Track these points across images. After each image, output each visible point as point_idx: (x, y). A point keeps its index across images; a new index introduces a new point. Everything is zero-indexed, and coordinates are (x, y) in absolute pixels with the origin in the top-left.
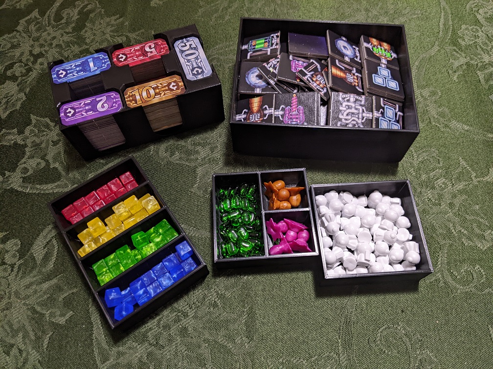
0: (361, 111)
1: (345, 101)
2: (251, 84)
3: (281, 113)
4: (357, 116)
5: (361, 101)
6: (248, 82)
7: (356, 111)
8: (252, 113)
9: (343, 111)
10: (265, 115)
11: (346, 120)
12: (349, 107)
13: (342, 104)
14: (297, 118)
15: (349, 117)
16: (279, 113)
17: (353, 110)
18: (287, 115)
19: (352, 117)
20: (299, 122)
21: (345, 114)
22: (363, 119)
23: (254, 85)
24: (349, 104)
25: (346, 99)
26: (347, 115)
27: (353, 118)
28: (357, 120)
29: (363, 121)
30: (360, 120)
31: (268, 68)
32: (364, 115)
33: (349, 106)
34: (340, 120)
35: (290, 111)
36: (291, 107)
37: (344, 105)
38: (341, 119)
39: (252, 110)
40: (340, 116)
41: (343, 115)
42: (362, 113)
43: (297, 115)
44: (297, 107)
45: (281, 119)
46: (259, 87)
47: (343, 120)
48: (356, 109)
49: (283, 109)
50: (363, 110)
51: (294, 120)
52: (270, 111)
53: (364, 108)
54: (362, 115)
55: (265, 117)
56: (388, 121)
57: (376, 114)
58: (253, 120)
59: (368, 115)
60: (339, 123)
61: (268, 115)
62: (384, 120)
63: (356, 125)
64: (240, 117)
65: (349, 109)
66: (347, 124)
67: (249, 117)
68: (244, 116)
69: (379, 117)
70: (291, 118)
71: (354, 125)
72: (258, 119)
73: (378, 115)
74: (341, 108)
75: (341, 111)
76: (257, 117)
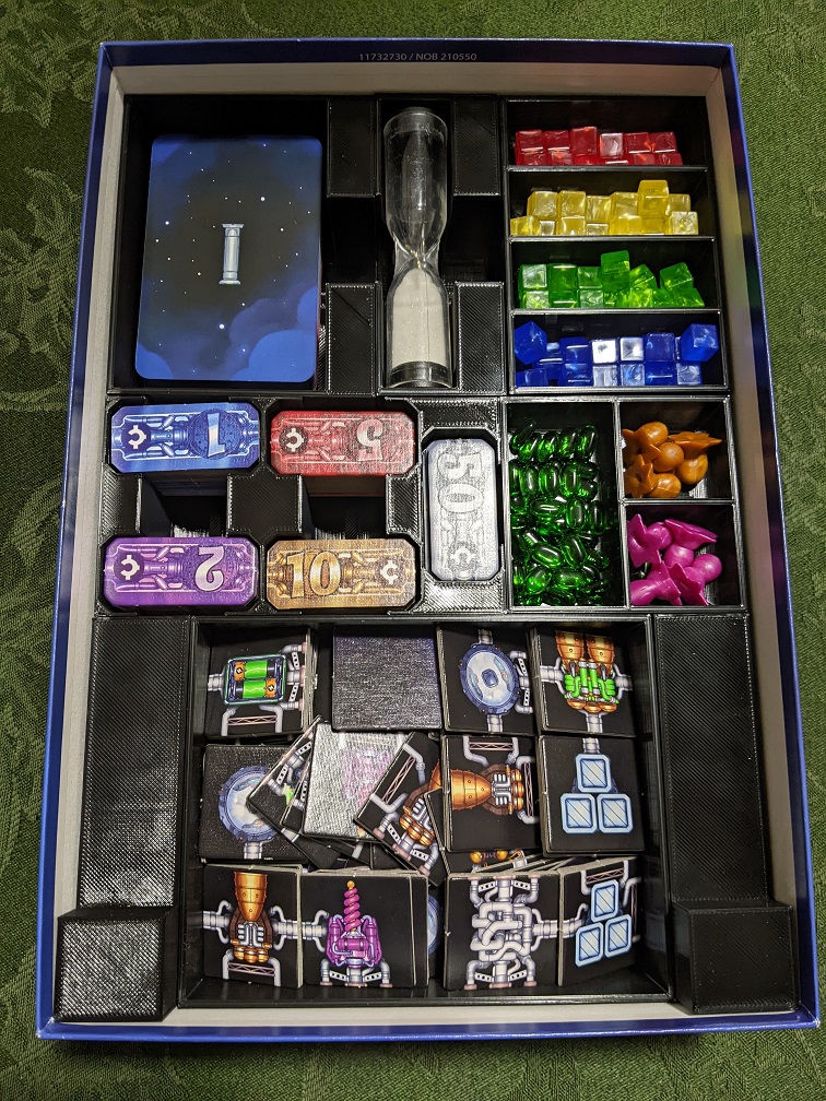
0: (528, 922)
1: (485, 902)
2: (233, 828)
3: (319, 931)
4: (517, 937)
5: (528, 893)
6: (225, 821)
7: (515, 925)
8: (242, 917)
9: (481, 931)
10: (277, 938)
11: (490, 952)
12: (497, 916)
13: (477, 911)
14: (362, 949)
15: (498, 944)
16: (315, 931)
17: (508, 924)
18: (335, 939)
19: (505, 941)
20: (366, 959)
21: (488, 935)
22: (532, 944)
23: (242, 833)
24: (496, 906)
25: (488, 896)
26: (493, 939)
27: (509, 945)
28: (517, 947)
29: (534, 948)
30: (527, 945)
31: (278, 791)
32: (537, 930)
33: (495, 913)
34: (475, 955)
35: (343, 927)
36: (344, 916)
37: (483, 912)
38: (477, 952)
39: (243, 909)
40: (475, 946)
41: (480, 940)
42: (531, 927)
43: (361, 939)
44: (360, 918)
45: (321, 949)
46: (255, 839)
47: (483, 956)
48: (516, 918)
49: (323, 922)
50: (534, 917)
51: (355, 954)
52: (290, 929)
53: (535, 911)
54: (532, 933)
55: (278, 943)
56: (601, 926)
57: (567, 928)
58: (246, 943)
59: (547, 929)
60: (472, 966)
61: (286, 939)
62: (590, 931)
63: (517, 961)
64: (213, 921)
65: (497, 920)
66: (492, 965)
67: (237, 929)
68: (222, 922)
69: (575, 932)
70: (346, 949)
71: (511, 964)
72: (259, 942)
73: (572, 928)
74: (476, 923)
75: (477, 929)
76: (257, 936)
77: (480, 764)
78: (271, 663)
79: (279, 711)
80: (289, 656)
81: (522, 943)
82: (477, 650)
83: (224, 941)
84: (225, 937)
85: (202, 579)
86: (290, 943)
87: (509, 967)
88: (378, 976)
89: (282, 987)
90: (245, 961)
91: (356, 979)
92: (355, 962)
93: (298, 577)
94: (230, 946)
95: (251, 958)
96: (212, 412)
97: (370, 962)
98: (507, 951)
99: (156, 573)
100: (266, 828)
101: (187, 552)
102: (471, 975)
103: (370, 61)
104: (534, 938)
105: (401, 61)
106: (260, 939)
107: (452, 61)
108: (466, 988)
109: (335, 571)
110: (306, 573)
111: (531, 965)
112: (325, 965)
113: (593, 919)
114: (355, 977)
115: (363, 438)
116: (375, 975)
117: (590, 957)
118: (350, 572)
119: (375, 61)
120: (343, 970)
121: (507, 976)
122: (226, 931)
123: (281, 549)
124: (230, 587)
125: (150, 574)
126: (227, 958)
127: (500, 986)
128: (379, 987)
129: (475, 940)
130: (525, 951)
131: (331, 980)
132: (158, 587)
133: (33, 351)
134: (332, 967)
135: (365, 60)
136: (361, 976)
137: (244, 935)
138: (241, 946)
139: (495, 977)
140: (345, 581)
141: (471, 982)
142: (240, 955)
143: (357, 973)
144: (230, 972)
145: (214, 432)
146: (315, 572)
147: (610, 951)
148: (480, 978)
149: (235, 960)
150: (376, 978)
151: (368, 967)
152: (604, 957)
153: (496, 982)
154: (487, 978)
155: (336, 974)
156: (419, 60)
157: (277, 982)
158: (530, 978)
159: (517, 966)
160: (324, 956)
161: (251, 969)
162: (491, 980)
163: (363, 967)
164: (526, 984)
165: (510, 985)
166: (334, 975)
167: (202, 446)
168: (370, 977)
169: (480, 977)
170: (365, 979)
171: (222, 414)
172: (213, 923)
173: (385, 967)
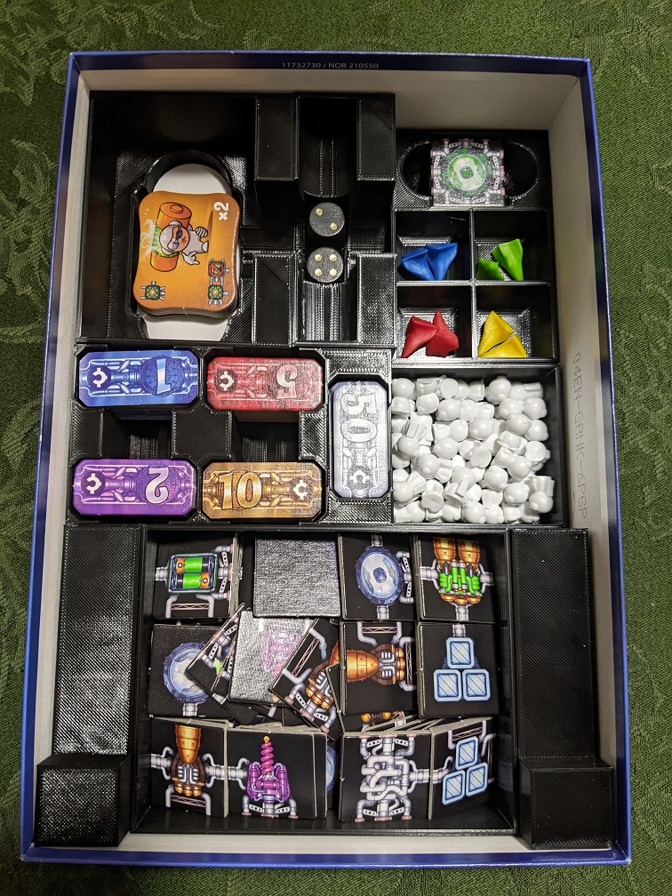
0: (406, 770)
1: (372, 755)
2: (174, 691)
3: (242, 774)
4: (397, 782)
5: (406, 748)
6: (168, 686)
7: (395, 773)
8: (181, 760)
9: (369, 778)
10: (208, 778)
11: (375, 794)
12: (382, 766)
13: (366, 762)
14: (274, 789)
15: (382, 788)
16: (238, 774)
17: (390, 772)
18: (254, 780)
19: (387, 785)
20: (278, 796)
21: (374, 780)
22: (409, 787)
23: (181, 696)
24: (381, 759)
25: (375, 750)
26: (378, 783)
27: (390, 788)
28: (397, 789)
29: (410, 790)
30: (405, 788)
31: (210, 664)
32: (413, 776)
33: (380, 764)
34: (364, 796)
35: (260, 772)
36: (261, 763)
37: (371, 763)
38: (365, 794)
39: (182, 753)
40: (363, 789)
41: (368, 784)
42: (409, 774)
43: (274, 781)
44: (273, 765)
45: (243, 787)
46: (192, 700)
47: (370, 797)
48: (396, 767)
49: (244, 767)
50: (411, 767)
51: (269, 792)
52: (218, 772)
53: (412, 762)
54: (409, 779)
55: (209, 782)
56: (463, 772)
57: (436, 776)
58: (184, 781)
59: (421, 776)
60: (361, 804)
61: (215, 780)
62: (455, 777)
63: (396, 801)
64: (159, 761)
65: (381, 769)
66: (377, 803)
67: (177, 770)
68: (165, 763)
69: (443, 778)
70: (262, 788)
71: (391, 803)
72: (194, 780)
73: (440, 775)
74: (364, 771)
75: (365, 776)
76: (193, 776)
77: (370, 645)
78: (205, 560)
79: (211, 600)
80: (220, 555)
81: (401, 787)
82: (369, 552)
83: (167, 778)
84: (167, 774)
85: (151, 493)
86: (219, 783)
87: (390, 805)
88: (286, 810)
89: (212, 816)
90: (183, 794)
91: (270, 811)
92: (269, 798)
93: (228, 493)
94: (171, 782)
95: (188, 793)
96: (160, 358)
97: (281, 799)
98: (389, 793)
99: (114, 489)
100: (200, 692)
101: (139, 472)
102: (360, 811)
103: (291, 68)
104: (410, 783)
105: (316, 68)
106: (195, 778)
107: (358, 68)
108: (356, 821)
109: (257, 488)
110: (234, 489)
111: (408, 803)
112: (246, 799)
113: (457, 767)
114: (269, 810)
115: (281, 380)
116: (285, 809)
117: (453, 797)
118: (269, 489)
119: (295, 68)
120: (260, 804)
121: (388, 812)
122: (169, 771)
123: (214, 471)
124: (174, 500)
125: (110, 489)
126: (169, 791)
127: (383, 819)
128: (287, 818)
129: (364, 784)
130: (403, 793)
131: (251, 811)
132: (116, 500)
133: (19, 293)
134: (251, 802)
135: (286, 67)
136: (274, 810)
137: (183, 774)
138: (180, 782)
139: (379, 813)
140: (264, 497)
141: (360, 816)
142: (180, 790)
143: (271, 806)
144: (172, 802)
145: (161, 374)
146: (242, 489)
147: (470, 791)
148: (368, 814)
149: (176, 793)
150: (285, 811)
151: (279, 803)
152: (466, 797)
153: (380, 817)
154: (373, 813)
155: (254, 807)
156: (331, 68)
157: (208, 812)
158: (407, 814)
159: (397, 804)
160: (245, 793)
161: (188, 801)
162: (376, 814)
163: (275, 803)
164: (403, 818)
165: (391, 819)
166: (253, 807)
167: (152, 385)
168: (281, 810)
169: (367, 812)
170: (277, 812)
171: (169, 360)
172: (159, 763)
173: (293, 803)
